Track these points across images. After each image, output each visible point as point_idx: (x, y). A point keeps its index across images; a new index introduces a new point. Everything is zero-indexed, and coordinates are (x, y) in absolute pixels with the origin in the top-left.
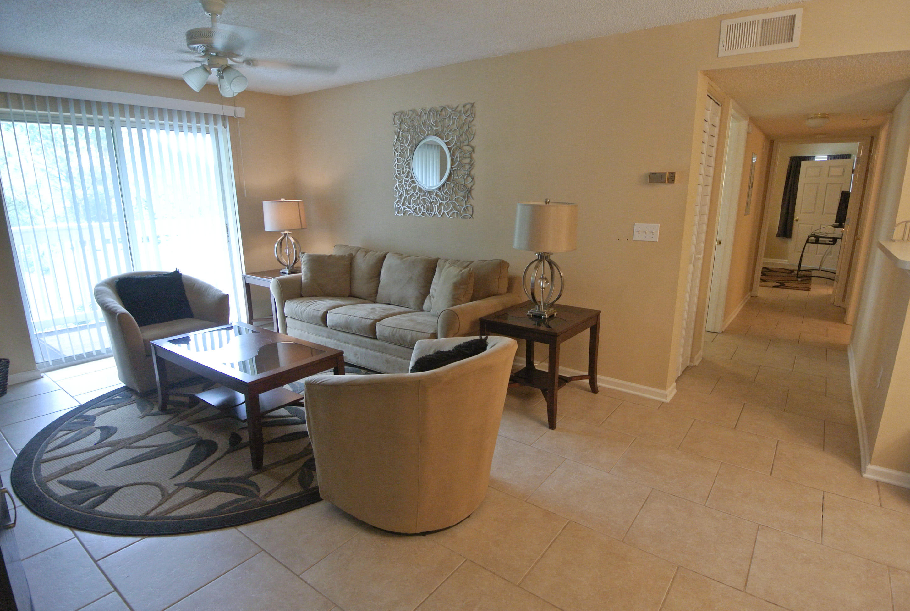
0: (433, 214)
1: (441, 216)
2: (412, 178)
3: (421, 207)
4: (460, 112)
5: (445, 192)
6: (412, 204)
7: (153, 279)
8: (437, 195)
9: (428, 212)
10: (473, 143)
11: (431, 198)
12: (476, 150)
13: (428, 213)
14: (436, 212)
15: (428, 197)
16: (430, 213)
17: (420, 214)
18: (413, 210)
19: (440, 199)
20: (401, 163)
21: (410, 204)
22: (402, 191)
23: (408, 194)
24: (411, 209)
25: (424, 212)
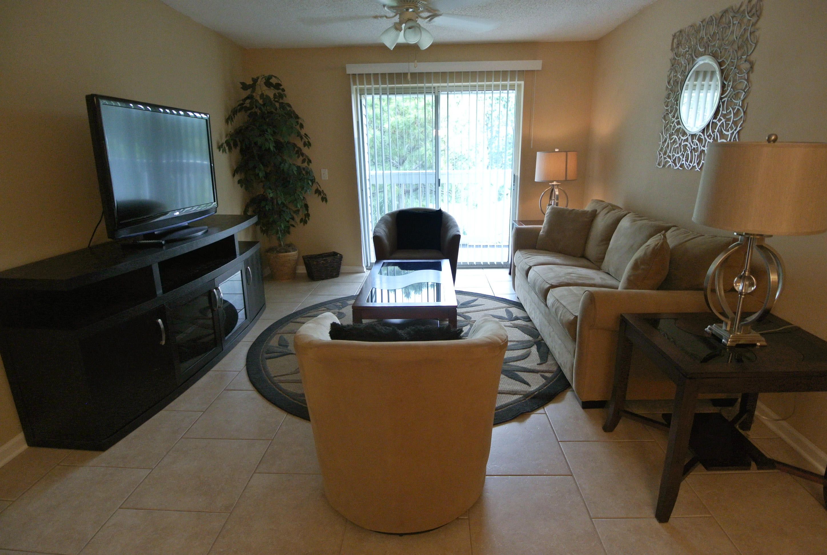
0: (691, 165)
1: (699, 169)
2: (677, 118)
3: (680, 156)
4: (744, 11)
5: (708, 134)
6: (673, 153)
7: (430, 212)
8: (700, 140)
9: (686, 163)
10: (752, 58)
11: (693, 143)
12: (756, 67)
13: (686, 165)
14: (694, 163)
15: (690, 143)
16: (689, 164)
17: (678, 166)
18: (672, 160)
19: (702, 145)
20: (670, 100)
21: (670, 152)
22: (666, 136)
23: (670, 140)
24: (671, 159)
25: (682, 162)
